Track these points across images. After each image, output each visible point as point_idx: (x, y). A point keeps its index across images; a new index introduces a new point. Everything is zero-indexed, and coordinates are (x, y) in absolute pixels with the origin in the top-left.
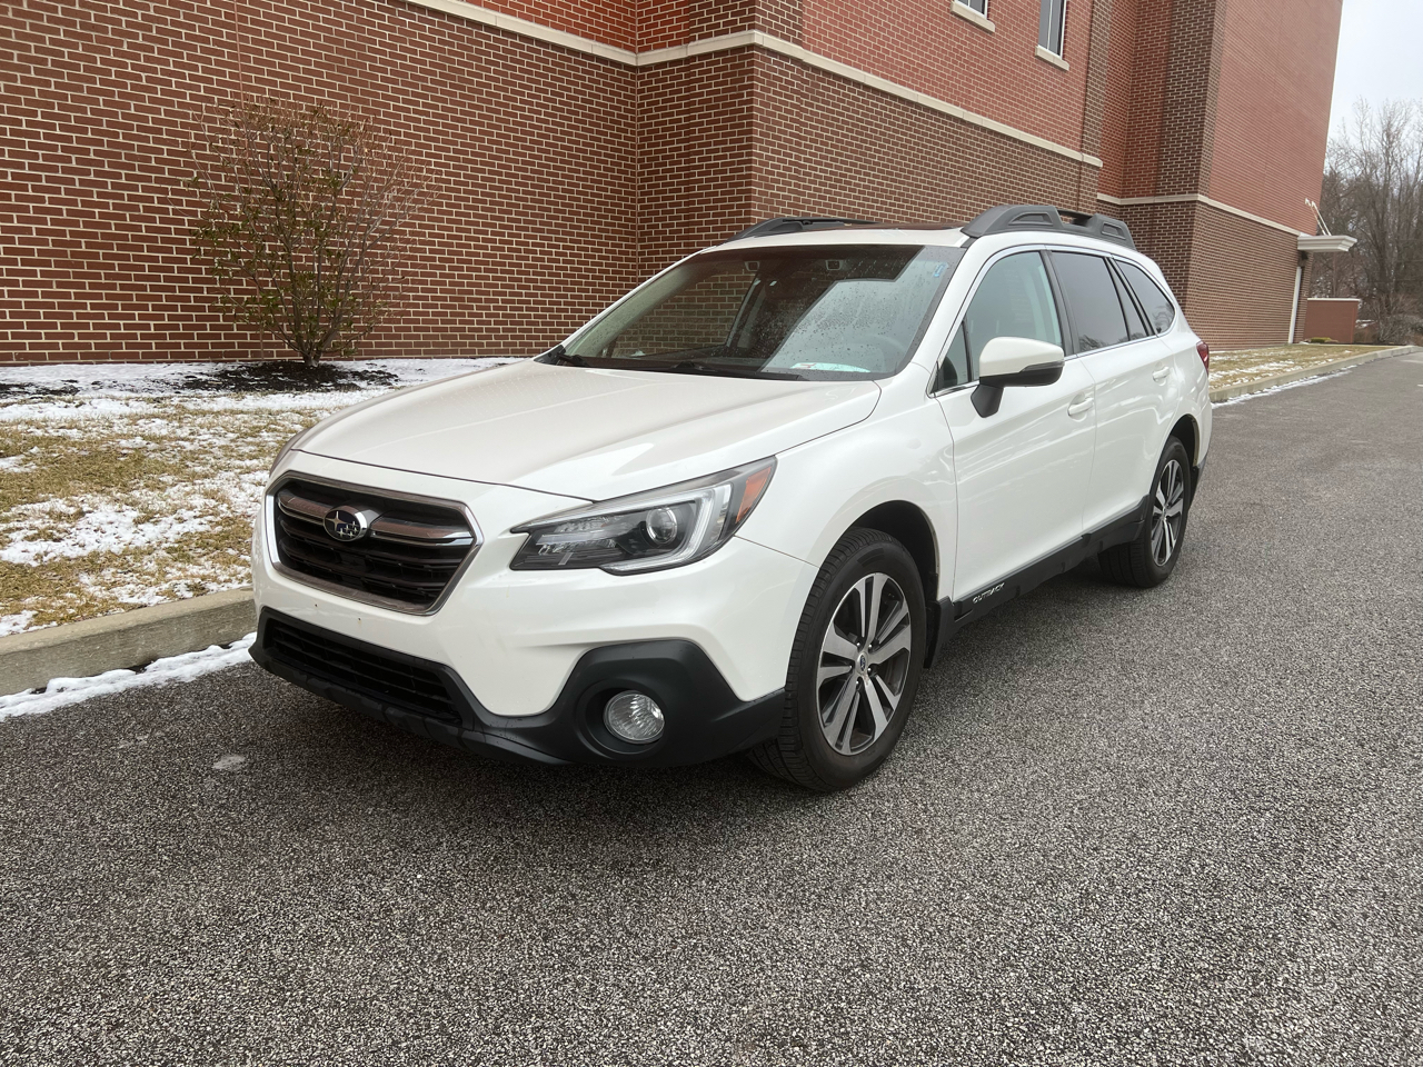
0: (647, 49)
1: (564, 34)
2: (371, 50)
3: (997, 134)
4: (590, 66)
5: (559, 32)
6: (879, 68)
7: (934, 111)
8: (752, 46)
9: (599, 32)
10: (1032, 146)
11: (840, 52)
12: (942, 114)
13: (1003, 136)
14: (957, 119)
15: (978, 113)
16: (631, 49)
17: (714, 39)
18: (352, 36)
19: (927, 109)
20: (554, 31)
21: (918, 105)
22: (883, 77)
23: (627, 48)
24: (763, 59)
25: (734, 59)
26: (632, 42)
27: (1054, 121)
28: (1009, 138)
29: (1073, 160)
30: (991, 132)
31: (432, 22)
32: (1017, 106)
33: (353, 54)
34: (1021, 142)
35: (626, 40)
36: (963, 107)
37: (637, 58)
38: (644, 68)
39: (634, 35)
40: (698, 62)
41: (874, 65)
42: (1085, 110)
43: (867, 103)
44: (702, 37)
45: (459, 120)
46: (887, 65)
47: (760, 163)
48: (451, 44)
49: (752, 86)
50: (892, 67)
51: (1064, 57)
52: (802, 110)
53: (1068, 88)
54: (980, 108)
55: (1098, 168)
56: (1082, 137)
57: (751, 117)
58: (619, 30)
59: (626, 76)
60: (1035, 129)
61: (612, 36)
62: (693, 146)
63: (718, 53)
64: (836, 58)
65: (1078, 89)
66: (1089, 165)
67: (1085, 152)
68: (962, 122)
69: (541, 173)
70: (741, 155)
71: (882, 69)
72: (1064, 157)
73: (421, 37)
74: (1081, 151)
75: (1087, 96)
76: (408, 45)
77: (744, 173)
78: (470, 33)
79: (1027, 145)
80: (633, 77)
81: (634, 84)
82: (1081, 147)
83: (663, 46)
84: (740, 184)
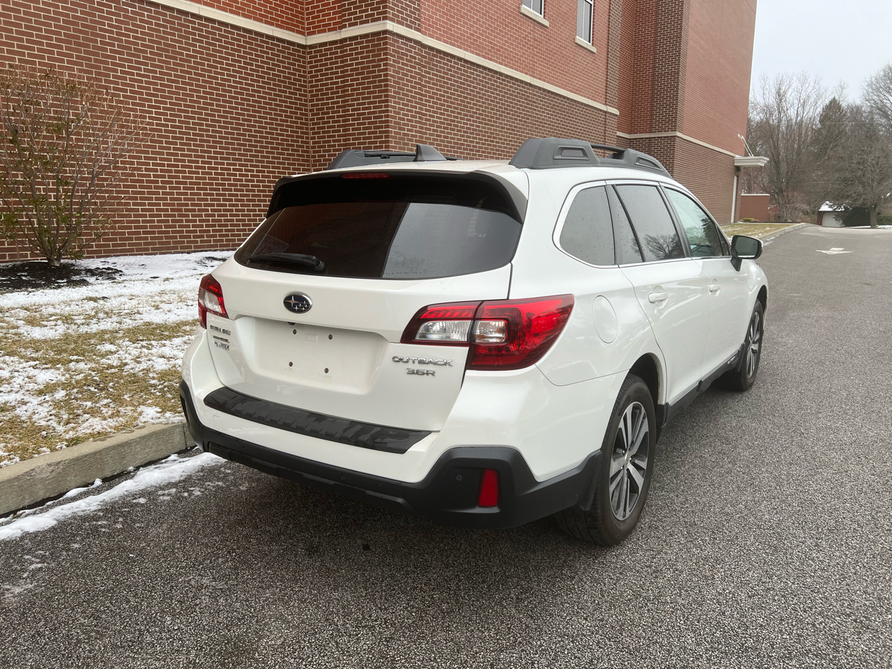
0: (313, 33)
1: (252, 21)
2: (101, 30)
3: (553, 93)
4: (272, 44)
5: (248, 20)
6: (474, 48)
7: (512, 78)
8: (385, 32)
9: (278, 21)
10: (575, 101)
11: (447, 37)
12: (517, 80)
13: (557, 94)
14: (527, 83)
15: (540, 79)
16: (303, 34)
17: (359, 26)
18: (85, 20)
19: (507, 76)
20: (244, 19)
21: (501, 74)
22: (477, 54)
23: (298, 32)
24: (394, 40)
25: (374, 40)
26: (303, 28)
27: (588, 85)
28: (561, 96)
29: (601, 110)
30: (549, 92)
31: (150, 11)
32: (565, 75)
33: (87, 33)
34: (568, 99)
35: (298, 27)
36: (530, 75)
37: (306, 40)
38: (311, 47)
39: (303, 23)
40: (348, 42)
41: (470, 47)
42: (607, 78)
43: (467, 72)
44: (350, 25)
45: (173, 81)
46: (480, 46)
47: (395, 112)
48: (165, 27)
49: (386, 59)
50: (483, 48)
51: (593, 44)
52: (422, 76)
53: (596, 64)
54: (541, 76)
55: (616, 115)
56: (606, 96)
57: (387, 80)
58: (293, 20)
59: (299, 51)
60: (576, 90)
61: (288, 23)
62: (348, 101)
63: (362, 36)
64: (444, 41)
65: (602, 65)
66: (611, 114)
67: (608, 105)
68: (530, 85)
69: (239, 119)
70: (381, 107)
71: (476, 49)
72: (595, 108)
73: (141, 21)
74: (606, 104)
75: (607, 69)
76: (131, 27)
77: (383, 119)
78: (180, 19)
79: (572, 100)
80: (304, 53)
81: (304, 58)
82: (606, 101)
83: (324, 31)
84: (382, 127)
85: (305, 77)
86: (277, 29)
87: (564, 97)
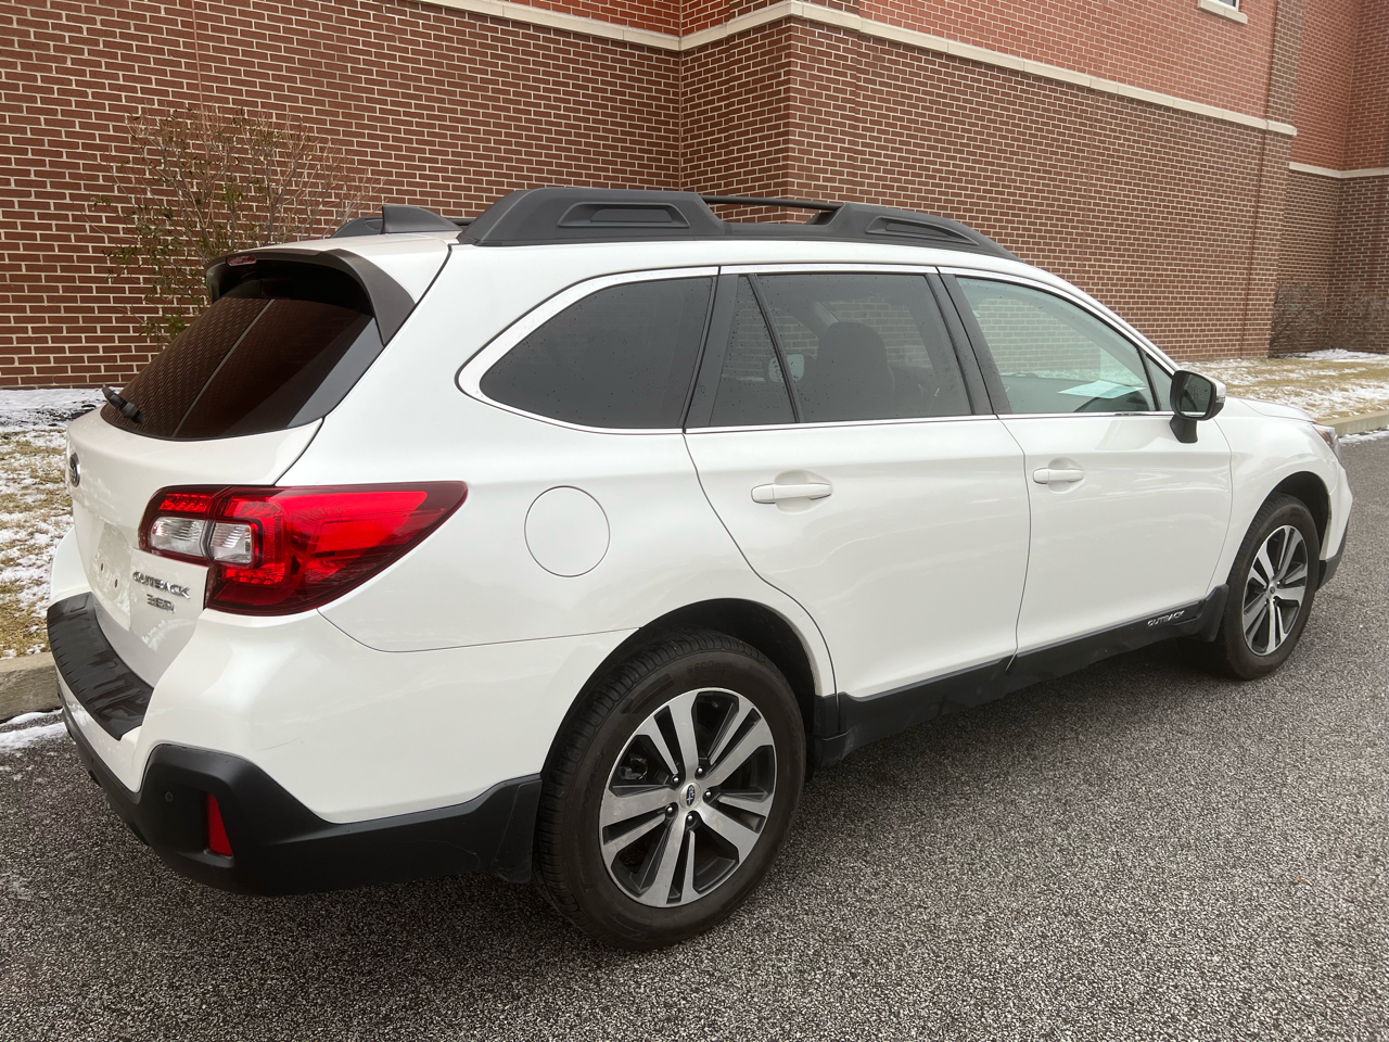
0: (690, 31)
1: (589, 20)
2: (353, 51)
3: (1140, 102)
4: (622, 53)
5: (583, 19)
6: (969, 33)
7: (1049, 80)
8: (790, 18)
9: (633, 16)
10: (1192, 115)
11: (913, 19)
12: (1060, 83)
13: (1150, 104)
14: (1081, 88)
15: (1114, 79)
16: (676, 33)
17: (752, 13)
18: (330, 38)
19: (1038, 78)
20: (577, 18)
21: (1025, 75)
22: (975, 43)
23: (668, 31)
24: (804, 31)
25: (771, 35)
26: (676, 24)
27: (1226, 84)
28: (1159, 107)
29: (1253, 129)
30: (1132, 100)
31: (427, 18)
32: (1172, 69)
33: (331, 57)
34: (1176, 111)
35: (668, 23)
36: (1090, 73)
37: (680, 42)
38: (688, 53)
39: (678, 17)
40: (737, 41)
41: (962, 32)
42: (1271, 68)
43: (953, 75)
44: (741, 13)
45: (459, 121)
46: (982, 29)
47: (800, 151)
48: (450, 40)
49: (789, 64)
50: (989, 31)
51: (1240, 7)
52: (857, 87)
53: (1245, 43)
54: (1115, 72)
55: (1290, 137)
56: (1268, 101)
57: (788, 99)
58: (659, 13)
59: (668, 62)
60: (1196, 93)
61: (650, 19)
62: (732, 136)
63: (756, 29)
64: (907, 26)
65: (1261, 47)
66: (1277, 134)
67: (1271, 118)
68: (1091, 91)
69: (561, 173)
70: (778, 143)
71: (974, 35)
72: (1239, 126)
73: (413, 33)
74: (1266, 117)
75: (1273, 52)
76: (397, 44)
77: (781, 163)
78: (474, 26)
79: (1185, 113)
80: (676, 63)
81: (677, 71)
82: (1266, 112)
83: (704, 26)
84: (777, 176)
85: (676, 102)
86: (630, 29)
87: (1167, 109)
